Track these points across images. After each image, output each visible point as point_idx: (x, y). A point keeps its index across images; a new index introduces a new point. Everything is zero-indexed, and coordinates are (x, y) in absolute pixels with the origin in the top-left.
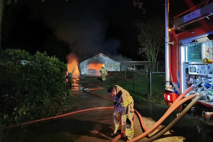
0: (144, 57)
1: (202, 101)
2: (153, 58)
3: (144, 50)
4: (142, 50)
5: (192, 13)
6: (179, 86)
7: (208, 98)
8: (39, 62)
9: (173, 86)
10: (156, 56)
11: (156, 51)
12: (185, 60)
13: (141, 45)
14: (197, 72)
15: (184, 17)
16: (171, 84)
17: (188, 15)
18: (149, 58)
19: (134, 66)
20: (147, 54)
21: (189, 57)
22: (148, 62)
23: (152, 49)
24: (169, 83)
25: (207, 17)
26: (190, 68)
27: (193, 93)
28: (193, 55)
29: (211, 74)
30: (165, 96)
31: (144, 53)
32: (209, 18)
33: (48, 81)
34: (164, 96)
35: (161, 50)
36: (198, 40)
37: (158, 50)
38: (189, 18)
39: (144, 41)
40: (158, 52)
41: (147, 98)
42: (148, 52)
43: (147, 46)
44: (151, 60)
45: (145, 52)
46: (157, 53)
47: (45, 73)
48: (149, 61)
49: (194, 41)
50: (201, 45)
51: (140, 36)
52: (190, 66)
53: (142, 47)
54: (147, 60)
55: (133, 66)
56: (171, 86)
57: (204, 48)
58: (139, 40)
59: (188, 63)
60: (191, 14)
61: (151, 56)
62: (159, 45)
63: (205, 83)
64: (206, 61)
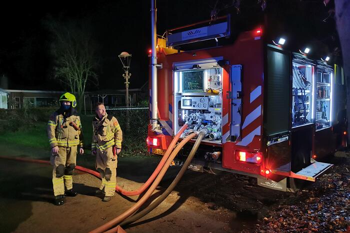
0: (63, 84)
1: (206, 141)
2: (80, 86)
3: (64, 71)
4: (59, 71)
5: (196, 29)
6: (171, 126)
7: (212, 136)
9: (161, 125)
10: (85, 84)
12: (179, 90)
13: (58, 62)
14: (194, 106)
15: (182, 32)
16: (159, 123)
17: (190, 31)
18: (73, 86)
19: (35, 100)
20: (68, 79)
21: (184, 86)
23: (77, 71)
24: (156, 122)
25: (216, 39)
26: (184, 100)
27: (191, 132)
28: (190, 84)
29: (211, 108)
30: (150, 140)
31: (63, 78)
32: (217, 41)
34: (147, 141)
35: (93, 74)
36: (200, 65)
37: (87, 74)
38: (190, 36)
39: (63, 56)
40: (87, 76)
42: (70, 75)
43: (68, 64)
44: (76, 90)
45: (65, 75)
46: (85, 78)
49: (195, 66)
50: (202, 72)
51: (55, 46)
52: (183, 98)
53: (59, 66)
54: (69, 89)
56: (159, 125)
57: (206, 75)
58: (54, 52)
59: (180, 94)
60: (194, 31)
61: (76, 82)
62: (89, 66)
63: (201, 120)
64: (210, 91)
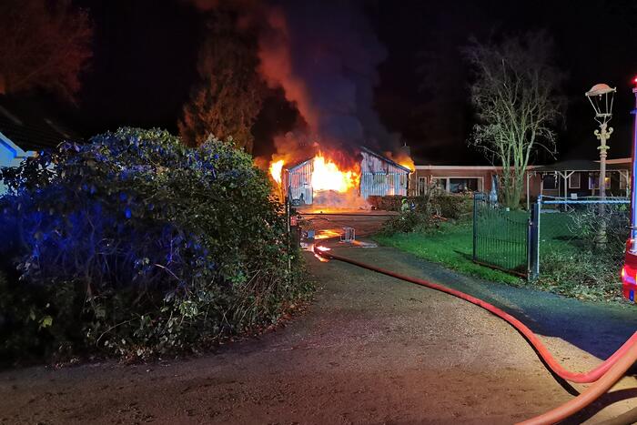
0: (490, 153)
3: (491, 130)
4: (483, 132)
8: (216, 166)
10: (529, 151)
11: (529, 134)
13: (482, 116)
18: (506, 157)
19: (448, 181)
20: (498, 144)
22: (500, 168)
23: (515, 130)
30: (628, 272)
31: (489, 143)
33: (244, 221)
34: (623, 274)
35: (545, 132)
37: (534, 133)
39: (491, 104)
40: (533, 137)
41: (525, 278)
42: (502, 137)
43: (499, 119)
44: (512, 163)
45: (492, 137)
46: (530, 141)
47: (235, 200)
48: (506, 166)
51: (478, 89)
53: (485, 123)
54: (499, 163)
55: (445, 180)
58: (476, 99)
61: (512, 150)
62: (539, 116)
